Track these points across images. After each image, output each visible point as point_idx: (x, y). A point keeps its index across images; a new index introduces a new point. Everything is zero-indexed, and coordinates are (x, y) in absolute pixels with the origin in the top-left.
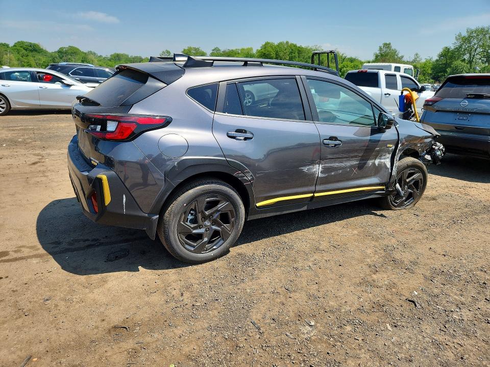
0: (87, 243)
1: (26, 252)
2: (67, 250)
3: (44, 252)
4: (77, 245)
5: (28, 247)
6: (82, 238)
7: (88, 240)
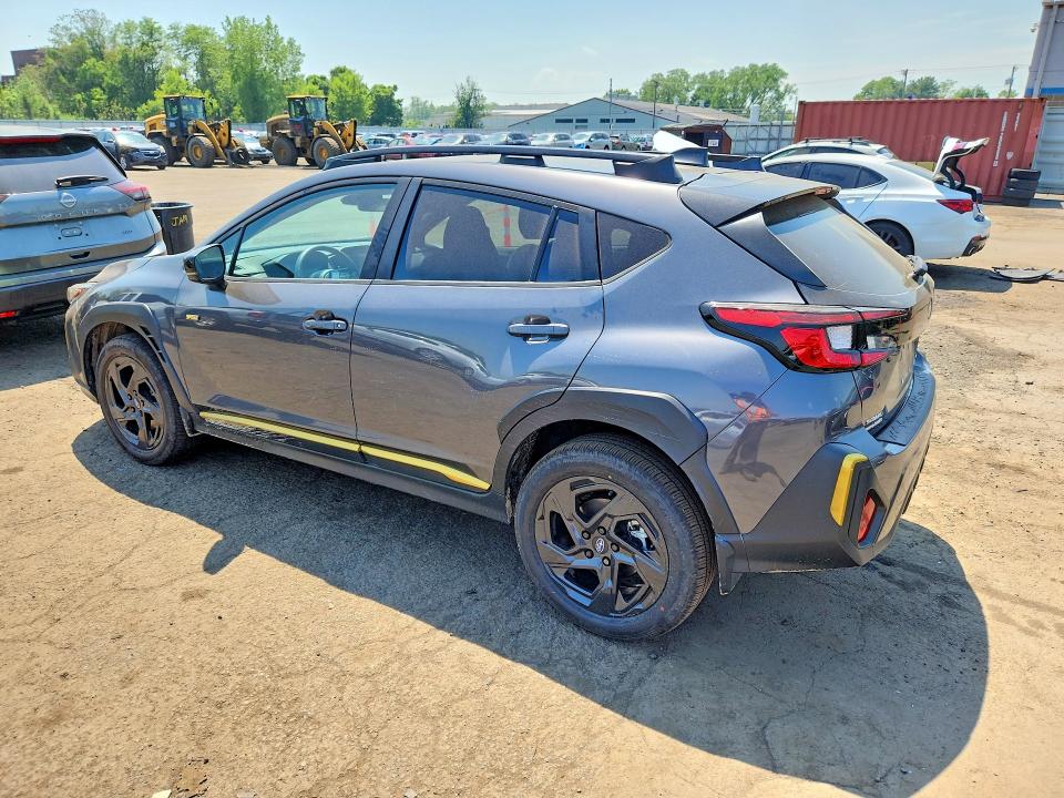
0: (887, 570)
1: (1020, 614)
2: (933, 576)
3: (981, 596)
4: (911, 577)
5: (1013, 623)
6: (891, 586)
7: (884, 576)
